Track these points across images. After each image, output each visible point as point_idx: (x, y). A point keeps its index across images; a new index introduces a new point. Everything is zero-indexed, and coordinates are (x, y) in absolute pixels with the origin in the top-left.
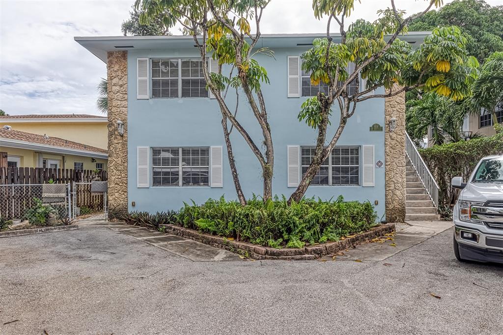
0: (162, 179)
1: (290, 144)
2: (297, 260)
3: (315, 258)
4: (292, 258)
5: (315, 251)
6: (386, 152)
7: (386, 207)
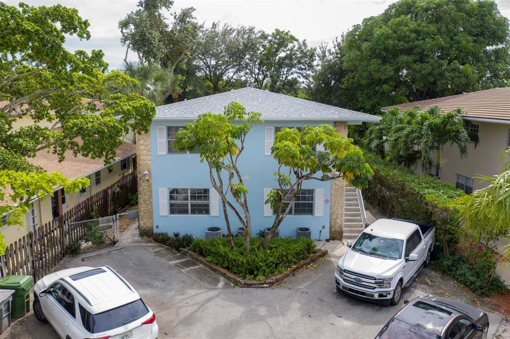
0: (174, 209)
1: (266, 188)
2: (260, 288)
3: (269, 286)
4: (258, 287)
5: (270, 283)
6: (331, 194)
7: (330, 230)
